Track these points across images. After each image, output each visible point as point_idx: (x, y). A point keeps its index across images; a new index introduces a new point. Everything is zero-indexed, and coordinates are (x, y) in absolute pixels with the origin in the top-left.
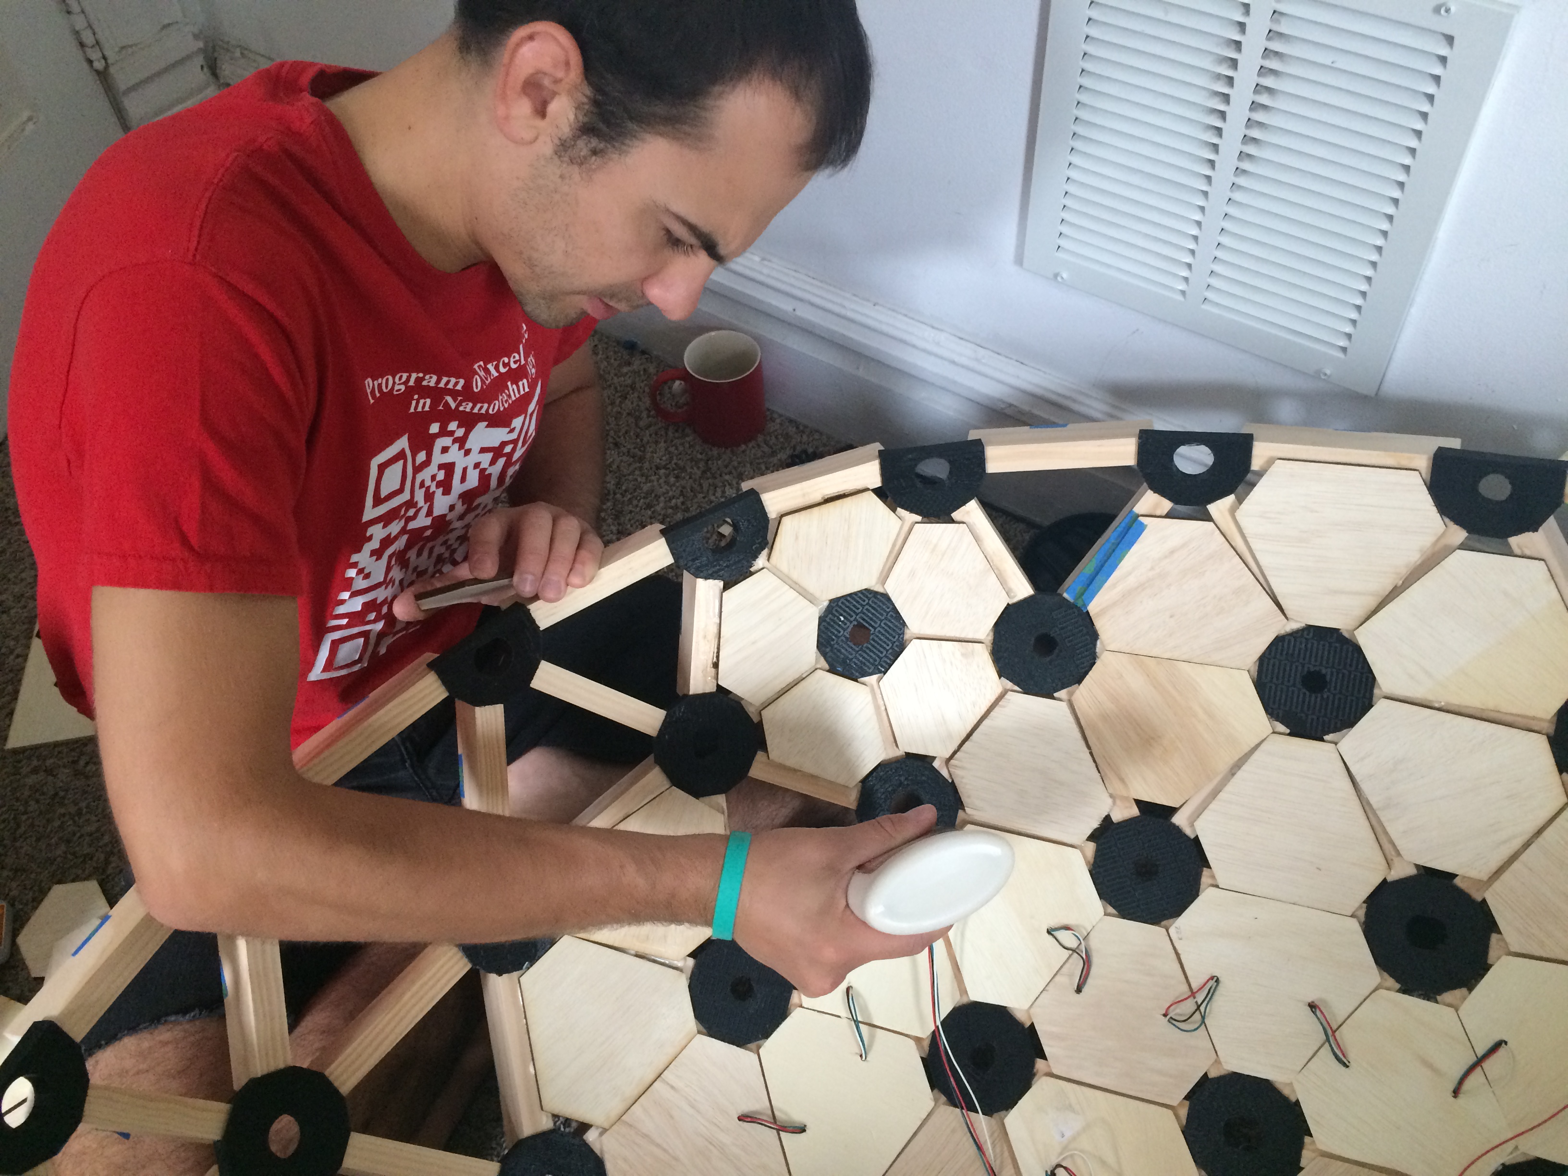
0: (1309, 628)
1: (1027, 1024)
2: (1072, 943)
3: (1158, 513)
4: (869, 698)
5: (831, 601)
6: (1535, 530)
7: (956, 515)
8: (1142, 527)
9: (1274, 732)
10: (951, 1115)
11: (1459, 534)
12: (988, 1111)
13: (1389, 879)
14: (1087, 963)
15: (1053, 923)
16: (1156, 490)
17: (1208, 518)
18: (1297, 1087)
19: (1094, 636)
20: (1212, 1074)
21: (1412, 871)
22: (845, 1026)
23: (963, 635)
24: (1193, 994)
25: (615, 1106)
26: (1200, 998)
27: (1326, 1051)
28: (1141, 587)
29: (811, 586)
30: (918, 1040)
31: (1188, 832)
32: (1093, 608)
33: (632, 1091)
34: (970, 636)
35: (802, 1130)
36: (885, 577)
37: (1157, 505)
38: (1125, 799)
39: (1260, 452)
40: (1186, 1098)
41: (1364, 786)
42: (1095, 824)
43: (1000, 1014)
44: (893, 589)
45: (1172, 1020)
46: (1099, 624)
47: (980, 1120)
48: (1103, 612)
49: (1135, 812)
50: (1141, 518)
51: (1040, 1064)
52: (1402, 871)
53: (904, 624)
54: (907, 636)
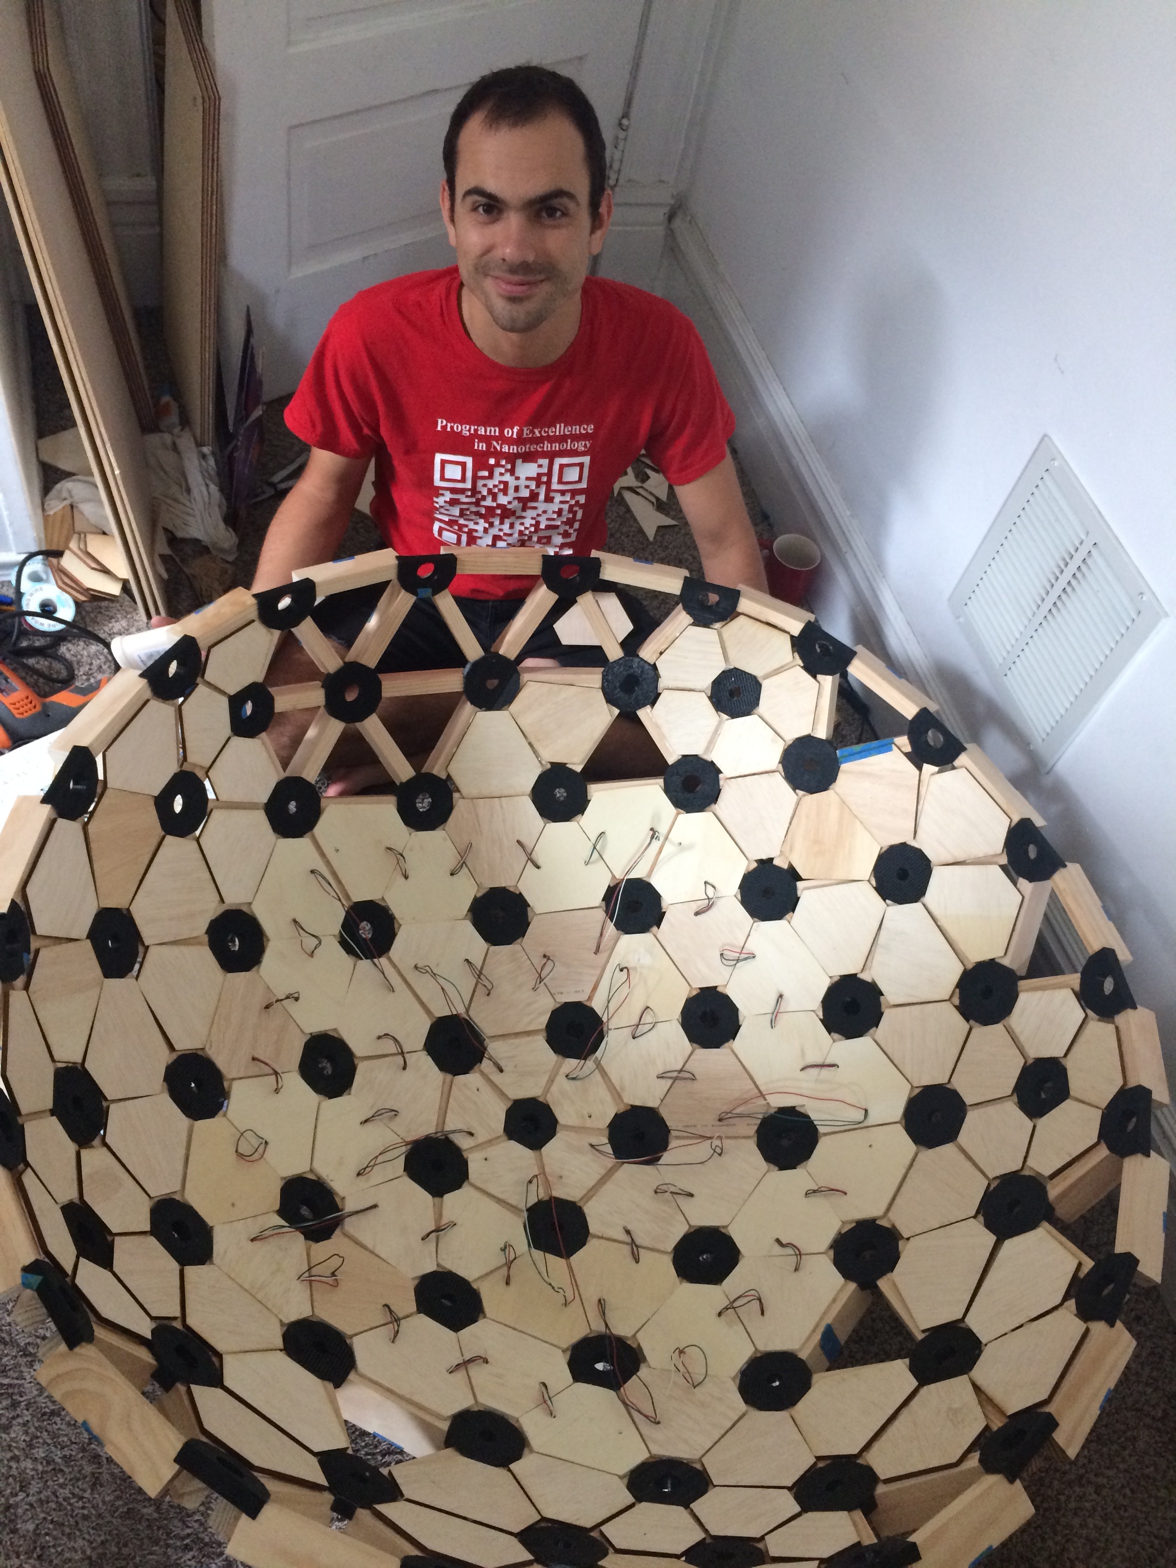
0: (920, 851)
1: (663, 910)
2: (711, 895)
3: (903, 749)
4: (716, 723)
5: (735, 668)
6: (1030, 882)
7: (819, 677)
8: (890, 750)
9: (869, 881)
10: (601, 914)
11: (1004, 860)
12: (618, 926)
13: (858, 976)
14: (709, 907)
15: (709, 881)
16: (909, 739)
17: (920, 768)
18: (746, 1020)
19: (834, 779)
20: (719, 989)
21: (869, 980)
22: (590, 846)
23: (779, 731)
24: (741, 953)
25: (475, 792)
26: (743, 956)
27: (769, 1017)
28: (869, 775)
29: (731, 653)
30: (614, 877)
31: (799, 893)
32: (844, 767)
33: (486, 794)
34: (782, 734)
35: (538, 867)
36: (767, 676)
37: (904, 746)
38: (787, 858)
39: (962, 759)
40: (700, 989)
41: (882, 932)
42: (764, 857)
43: (656, 897)
44: (766, 685)
45: (722, 955)
46: (840, 776)
47: (611, 928)
48: (846, 772)
49: (785, 866)
50: (893, 746)
51: (655, 929)
52: (866, 977)
53: (758, 705)
54: (755, 711)
